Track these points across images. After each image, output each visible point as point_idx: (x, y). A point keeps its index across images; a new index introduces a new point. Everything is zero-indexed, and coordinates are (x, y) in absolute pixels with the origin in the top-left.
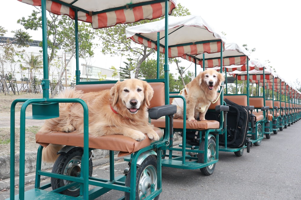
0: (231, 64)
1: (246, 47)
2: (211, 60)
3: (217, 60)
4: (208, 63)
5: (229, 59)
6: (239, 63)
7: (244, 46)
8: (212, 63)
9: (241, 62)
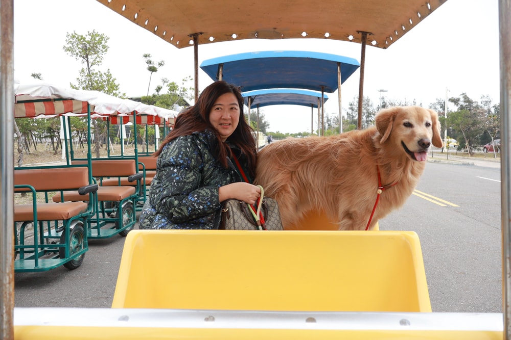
0: (66, 111)
1: (148, 58)
2: (32, 103)
3: (42, 103)
4: (26, 108)
5: (64, 103)
6: (80, 109)
7: (146, 56)
8: (34, 108)
9: (83, 108)
